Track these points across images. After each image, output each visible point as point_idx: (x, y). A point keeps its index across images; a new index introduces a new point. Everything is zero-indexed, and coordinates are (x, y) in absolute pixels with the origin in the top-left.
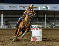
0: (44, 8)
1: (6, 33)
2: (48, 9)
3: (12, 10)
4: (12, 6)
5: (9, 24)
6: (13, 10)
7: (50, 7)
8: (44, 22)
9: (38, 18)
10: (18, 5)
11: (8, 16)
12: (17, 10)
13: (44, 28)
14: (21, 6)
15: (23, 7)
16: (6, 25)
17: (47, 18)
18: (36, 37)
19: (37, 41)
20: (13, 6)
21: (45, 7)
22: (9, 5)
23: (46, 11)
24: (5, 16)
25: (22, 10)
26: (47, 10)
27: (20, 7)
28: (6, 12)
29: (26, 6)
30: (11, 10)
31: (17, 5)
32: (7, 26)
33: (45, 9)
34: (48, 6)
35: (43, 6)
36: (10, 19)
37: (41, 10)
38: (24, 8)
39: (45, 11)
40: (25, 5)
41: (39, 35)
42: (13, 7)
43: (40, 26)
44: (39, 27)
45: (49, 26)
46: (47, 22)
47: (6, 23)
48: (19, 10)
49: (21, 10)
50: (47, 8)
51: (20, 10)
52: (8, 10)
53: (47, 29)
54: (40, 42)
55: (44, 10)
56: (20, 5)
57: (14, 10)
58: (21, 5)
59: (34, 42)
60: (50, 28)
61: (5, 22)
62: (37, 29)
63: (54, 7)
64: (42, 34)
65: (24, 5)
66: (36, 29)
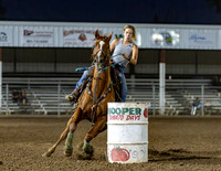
0: (156, 41)
1: (15, 131)
2: (174, 42)
3: (36, 45)
4: (36, 29)
5: (25, 98)
6: (42, 45)
7: (179, 37)
8: (158, 90)
9: (133, 76)
10: (61, 29)
11: (21, 68)
12: (56, 46)
13: (157, 113)
14: (72, 32)
15: (78, 35)
16: (15, 100)
17: (167, 78)
18: (128, 148)
19: (131, 160)
20: (41, 29)
21: (162, 34)
22: (26, 28)
23: (166, 50)
24: (10, 69)
25: (76, 46)
26: (168, 47)
27: (65, 34)
28: (12, 55)
29: (89, 32)
30: (31, 45)
31: (56, 29)
32: (16, 107)
33: (162, 44)
34: (173, 33)
35: (152, 33)
36: (29, 81)
37: (144, 47)
38: (82, 38)
39: (160, 50)
40: (86, 29)
41: (137, 139)
42: (40, 35)
43: (143, 107)
44: (138, 111)
45: (174, 107)
46: (166, 90)
47: (14, 94)
48: (61, 46)
49: (71, 46)
50: (168, 39)
51: (66, 46)
52: (21, 45)
53: (169, 119)
54: (142, 165)
55: (159, 47)
56: (67, 29)
57: (46, 45)
58: (71, 29)
59: (120, 165)
60: (180, 114)
61: (10, 89)
62: (131, 118)
63: (194, 37)
64: (151, 138)
65: (81, 29)
66: (125, 117)
